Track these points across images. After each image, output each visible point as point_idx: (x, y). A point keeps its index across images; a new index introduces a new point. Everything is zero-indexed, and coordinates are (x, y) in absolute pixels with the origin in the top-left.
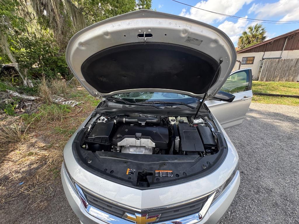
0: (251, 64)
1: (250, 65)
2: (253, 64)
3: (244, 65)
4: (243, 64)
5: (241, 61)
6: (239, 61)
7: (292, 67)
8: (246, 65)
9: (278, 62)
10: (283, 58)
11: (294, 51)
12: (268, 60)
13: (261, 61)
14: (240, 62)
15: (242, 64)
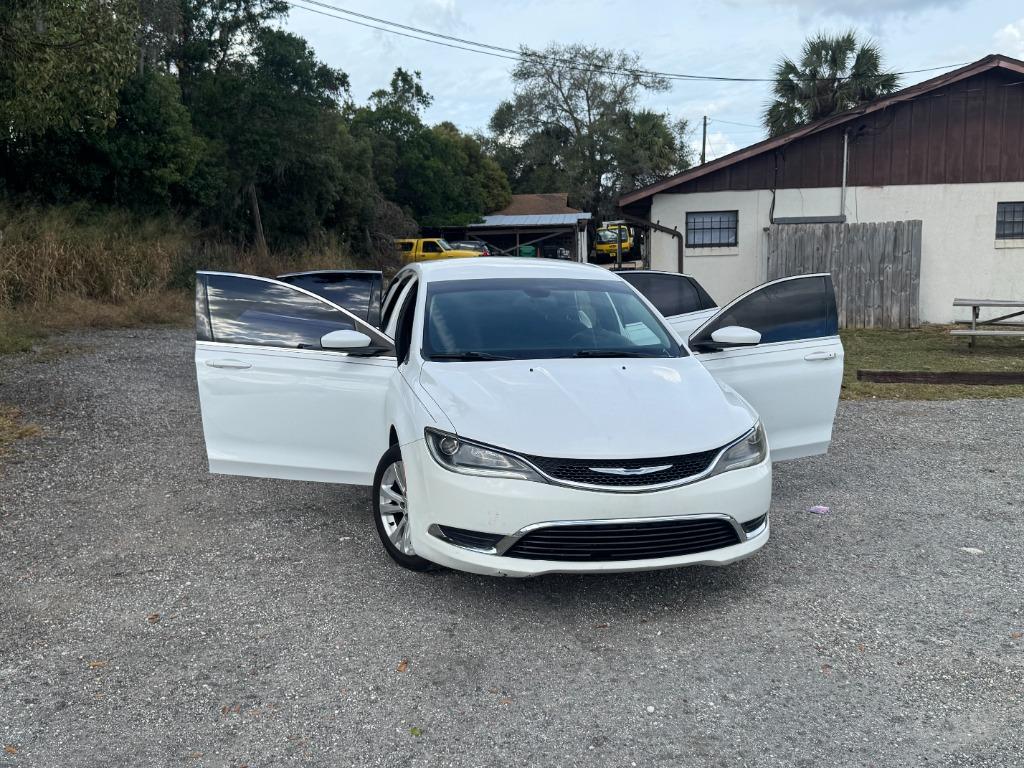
0: (728, 245)
1: (725, 250)
2: (735, 244)
3: (698, 251)
4: (695, 246)
5: (683, 232)
6: (674, 233)
7: (882, 260)
8: (706, 251)
9: (827, 235)
10: (850, 221)
11: (887, 188)
12: (782, 230)
13: (766, 230)
14: (679, 236)
15: (688, 246)
